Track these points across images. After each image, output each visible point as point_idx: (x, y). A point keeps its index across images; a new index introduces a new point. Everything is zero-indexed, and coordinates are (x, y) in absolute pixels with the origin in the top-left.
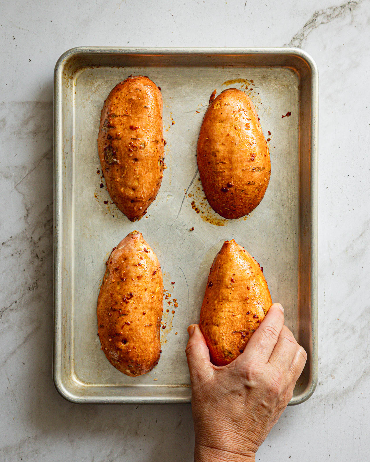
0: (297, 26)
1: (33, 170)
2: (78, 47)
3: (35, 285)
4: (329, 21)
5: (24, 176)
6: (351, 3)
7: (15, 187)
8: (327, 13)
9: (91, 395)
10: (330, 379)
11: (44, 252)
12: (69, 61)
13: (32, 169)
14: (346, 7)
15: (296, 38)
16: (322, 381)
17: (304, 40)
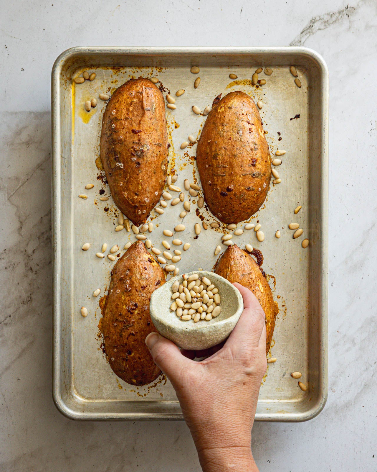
0: (294, 33)
1: (27, 181)
2: (77, 47)
3: (30, 299)
4: (326, 27)
5: (18, 188)
6: (348, 9)
7: (8, 199)
8: (325, 19)
9: (91, 411)
10: (330, 393)
11: (38, 265)
12: (68, 61)
13: (26, 179)
14: (343, 13)
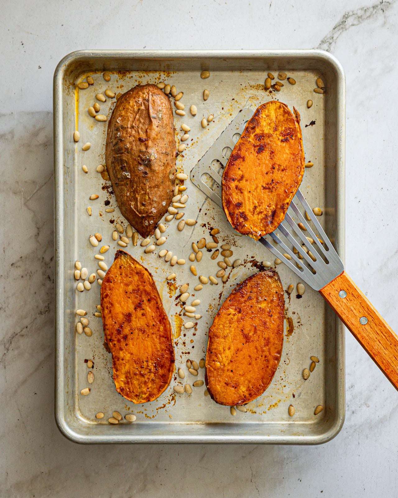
0: (326, 28)
1: (44, 185)
3: (47, 309)
4: (360, 23)
5: (34, 192)
6: (383, 3)
7: (25, 204)
8: (358, 14)
10: (364, 408)
12: (70, 65)
13: (43, 183)
14: (378, 8)
15: (324, 41)
16: (355, 410)
17: (333, 43)
